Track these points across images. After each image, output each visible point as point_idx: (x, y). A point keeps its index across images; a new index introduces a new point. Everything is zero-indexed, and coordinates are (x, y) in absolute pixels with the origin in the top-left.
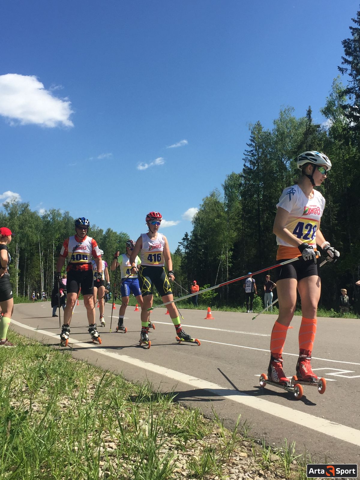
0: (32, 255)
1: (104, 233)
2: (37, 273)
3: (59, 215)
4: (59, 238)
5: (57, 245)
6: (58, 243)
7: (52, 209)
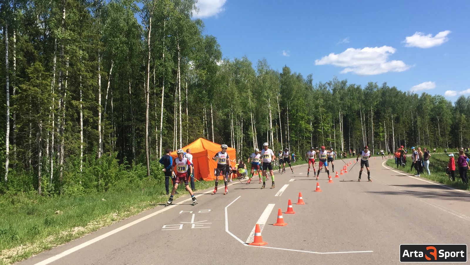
0: (354, 120)
1: (419, 97)
2: (358, 134)
3: (376, 86)
4: (377, 105)
5: (376, 111)
6: (376, 109)
7: (370, 82)
